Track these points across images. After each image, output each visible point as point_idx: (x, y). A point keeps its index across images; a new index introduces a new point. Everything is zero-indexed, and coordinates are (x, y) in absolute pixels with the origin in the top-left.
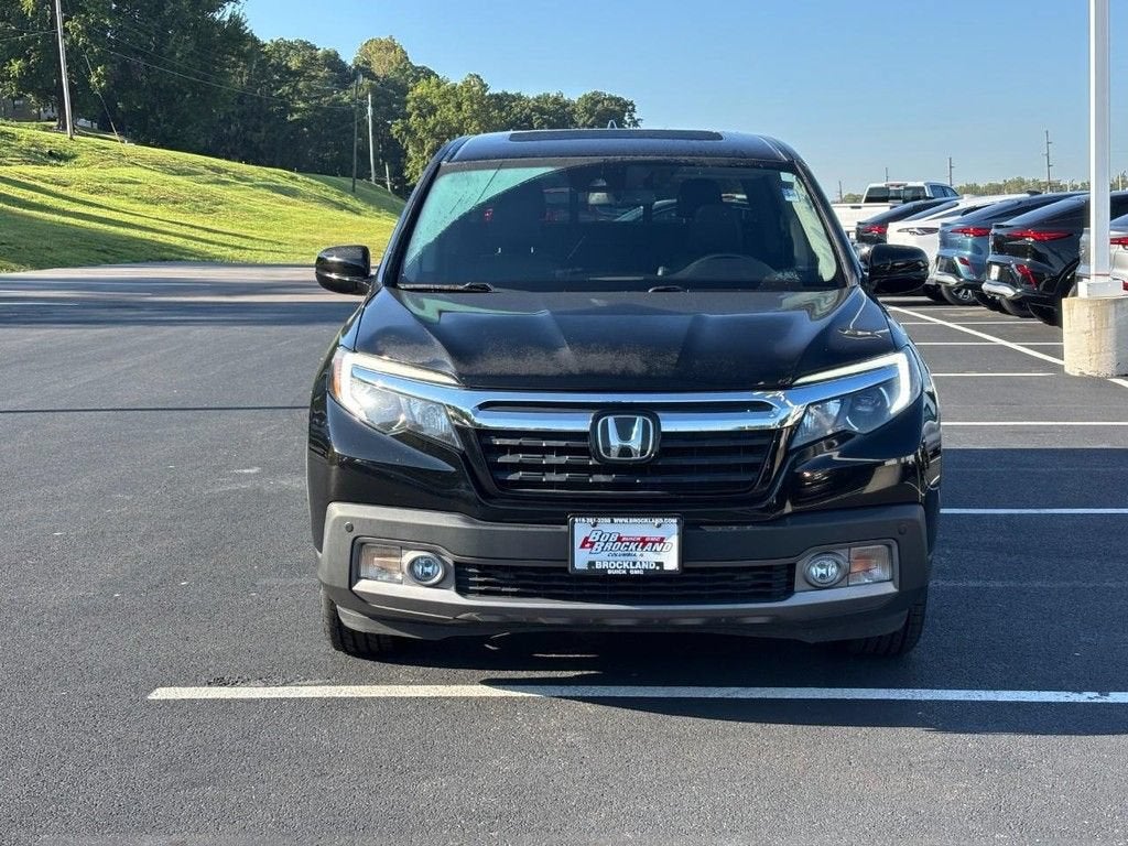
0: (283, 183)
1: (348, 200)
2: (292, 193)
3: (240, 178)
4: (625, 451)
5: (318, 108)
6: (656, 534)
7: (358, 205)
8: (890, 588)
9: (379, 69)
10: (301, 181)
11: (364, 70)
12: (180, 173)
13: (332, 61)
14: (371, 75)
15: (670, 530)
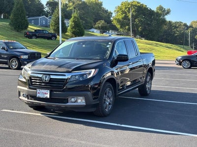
0: (169, 46)
1: (182, 49)
2: (170, 48)
3: (161, 45)
4: (45, 80)
5: (180, 33)
6: (47, 92)
7: (183, 50)
8: (85, 104)
9: (194, 26)
10: (174, 46)
11: (191, 27)
12: (149, 44)
13: (185, 25)
14: (193, 27)
15: (48, 92)
